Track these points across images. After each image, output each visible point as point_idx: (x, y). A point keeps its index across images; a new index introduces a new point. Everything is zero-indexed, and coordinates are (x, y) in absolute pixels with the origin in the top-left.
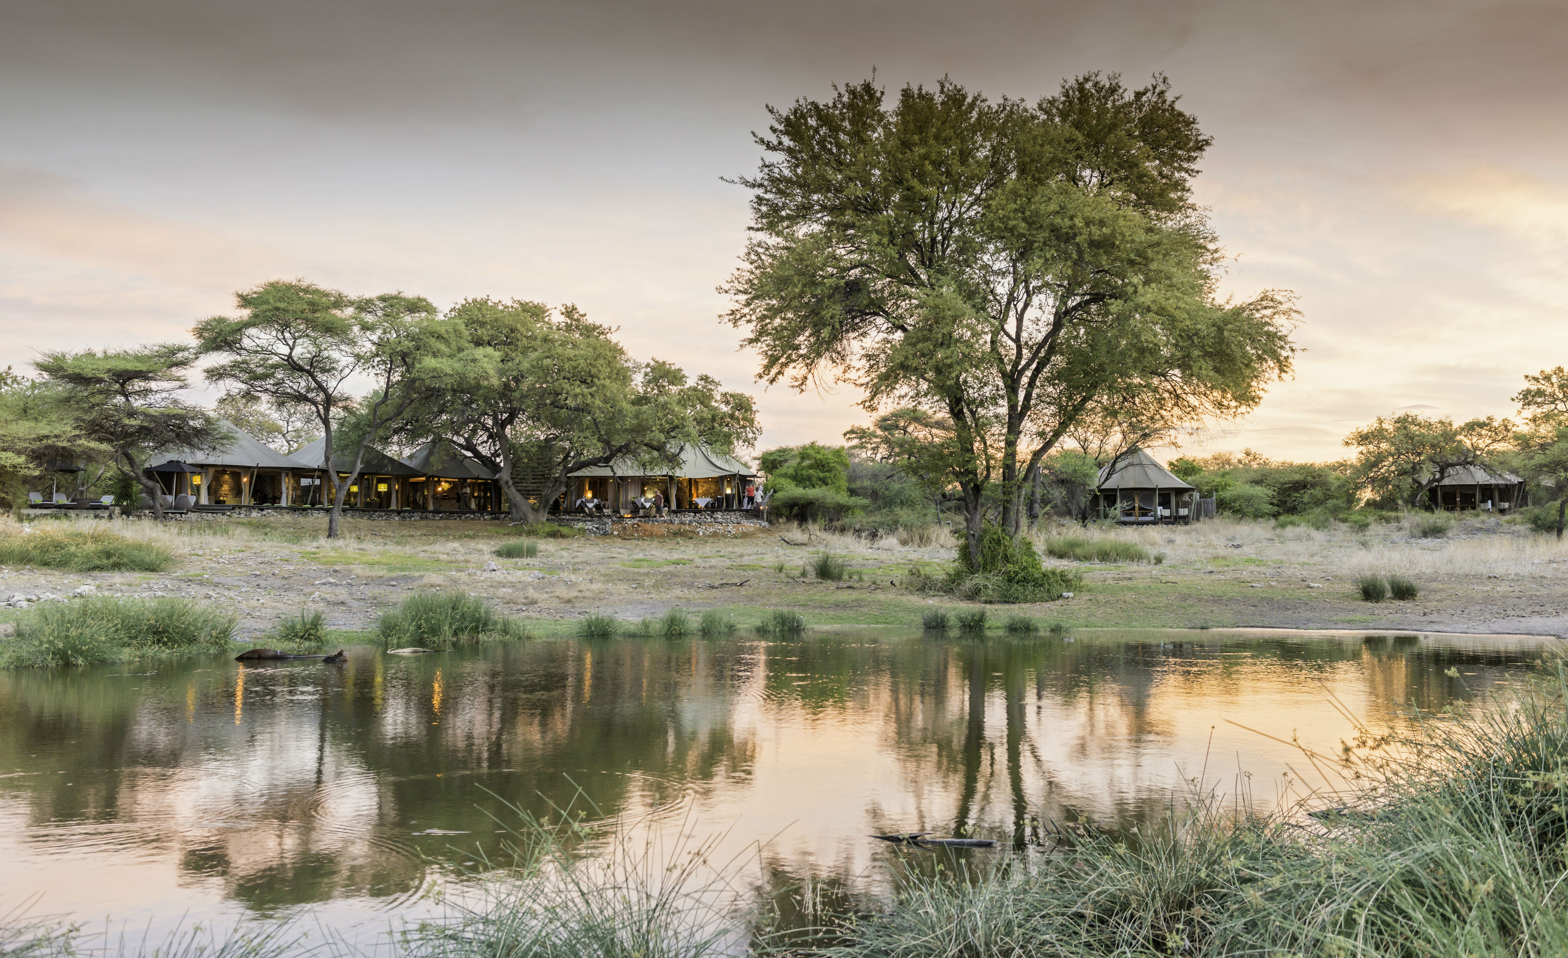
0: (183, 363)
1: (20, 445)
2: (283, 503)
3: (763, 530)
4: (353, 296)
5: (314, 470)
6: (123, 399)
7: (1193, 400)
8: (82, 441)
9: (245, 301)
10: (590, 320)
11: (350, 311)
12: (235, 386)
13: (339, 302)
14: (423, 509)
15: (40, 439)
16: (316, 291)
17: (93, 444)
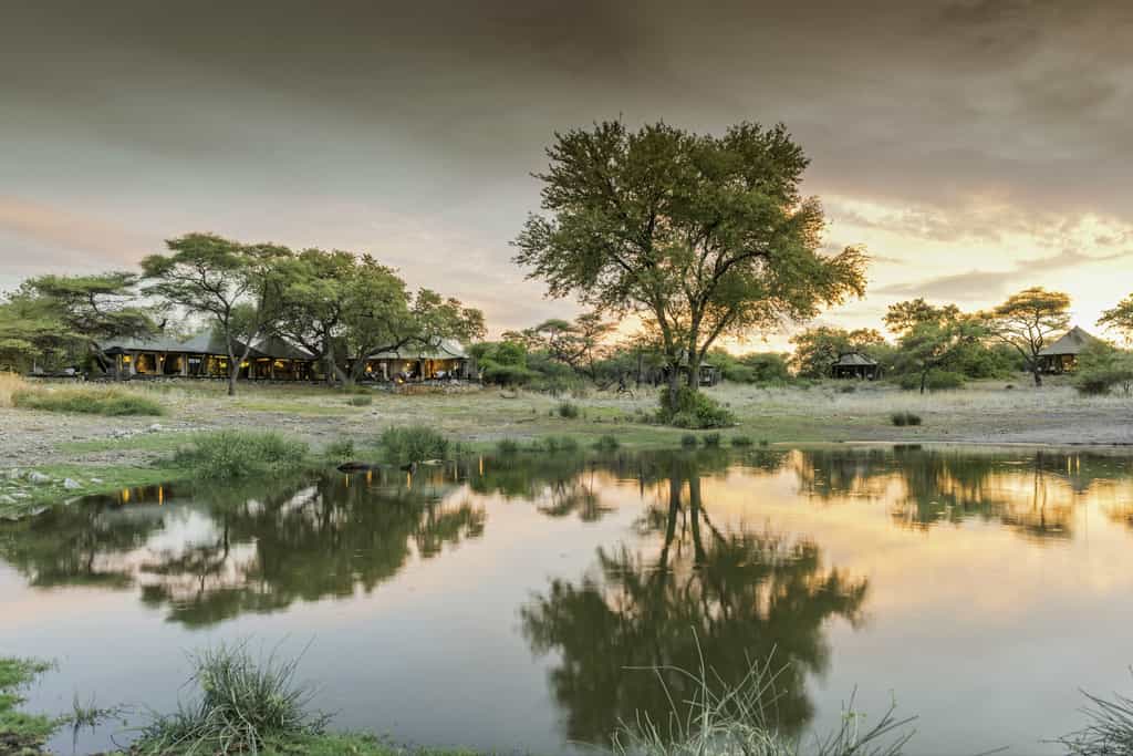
0: (131, 284)
1: (26, 335)
2: (182, 374)
3: (481, 390)
4: (243, 243)
5: (202, 354)
6: (91, 307)
7: (776, 314)
8: (71, 334)
9: (172, 245)
10: (380, 264)
11: (241, 253)
12: (160, 299)
13: (236, 248)
14: (268, 377)
15: (39, 331)
16: (221, 241)
17: (77, 335)
